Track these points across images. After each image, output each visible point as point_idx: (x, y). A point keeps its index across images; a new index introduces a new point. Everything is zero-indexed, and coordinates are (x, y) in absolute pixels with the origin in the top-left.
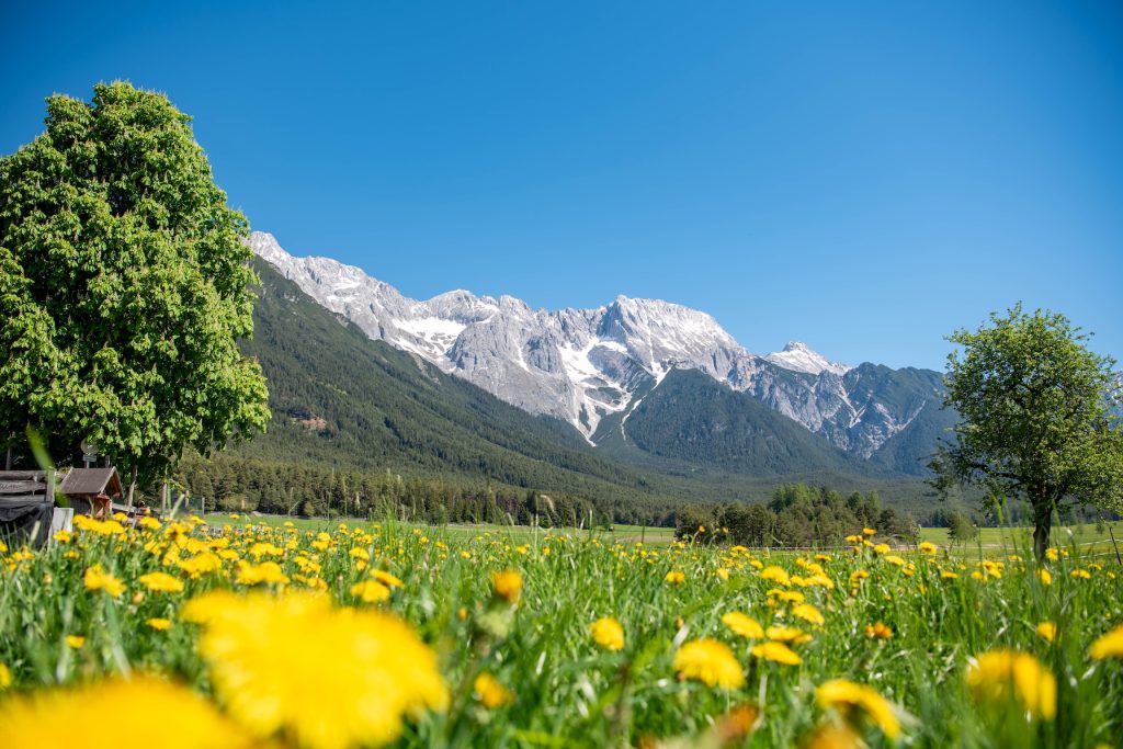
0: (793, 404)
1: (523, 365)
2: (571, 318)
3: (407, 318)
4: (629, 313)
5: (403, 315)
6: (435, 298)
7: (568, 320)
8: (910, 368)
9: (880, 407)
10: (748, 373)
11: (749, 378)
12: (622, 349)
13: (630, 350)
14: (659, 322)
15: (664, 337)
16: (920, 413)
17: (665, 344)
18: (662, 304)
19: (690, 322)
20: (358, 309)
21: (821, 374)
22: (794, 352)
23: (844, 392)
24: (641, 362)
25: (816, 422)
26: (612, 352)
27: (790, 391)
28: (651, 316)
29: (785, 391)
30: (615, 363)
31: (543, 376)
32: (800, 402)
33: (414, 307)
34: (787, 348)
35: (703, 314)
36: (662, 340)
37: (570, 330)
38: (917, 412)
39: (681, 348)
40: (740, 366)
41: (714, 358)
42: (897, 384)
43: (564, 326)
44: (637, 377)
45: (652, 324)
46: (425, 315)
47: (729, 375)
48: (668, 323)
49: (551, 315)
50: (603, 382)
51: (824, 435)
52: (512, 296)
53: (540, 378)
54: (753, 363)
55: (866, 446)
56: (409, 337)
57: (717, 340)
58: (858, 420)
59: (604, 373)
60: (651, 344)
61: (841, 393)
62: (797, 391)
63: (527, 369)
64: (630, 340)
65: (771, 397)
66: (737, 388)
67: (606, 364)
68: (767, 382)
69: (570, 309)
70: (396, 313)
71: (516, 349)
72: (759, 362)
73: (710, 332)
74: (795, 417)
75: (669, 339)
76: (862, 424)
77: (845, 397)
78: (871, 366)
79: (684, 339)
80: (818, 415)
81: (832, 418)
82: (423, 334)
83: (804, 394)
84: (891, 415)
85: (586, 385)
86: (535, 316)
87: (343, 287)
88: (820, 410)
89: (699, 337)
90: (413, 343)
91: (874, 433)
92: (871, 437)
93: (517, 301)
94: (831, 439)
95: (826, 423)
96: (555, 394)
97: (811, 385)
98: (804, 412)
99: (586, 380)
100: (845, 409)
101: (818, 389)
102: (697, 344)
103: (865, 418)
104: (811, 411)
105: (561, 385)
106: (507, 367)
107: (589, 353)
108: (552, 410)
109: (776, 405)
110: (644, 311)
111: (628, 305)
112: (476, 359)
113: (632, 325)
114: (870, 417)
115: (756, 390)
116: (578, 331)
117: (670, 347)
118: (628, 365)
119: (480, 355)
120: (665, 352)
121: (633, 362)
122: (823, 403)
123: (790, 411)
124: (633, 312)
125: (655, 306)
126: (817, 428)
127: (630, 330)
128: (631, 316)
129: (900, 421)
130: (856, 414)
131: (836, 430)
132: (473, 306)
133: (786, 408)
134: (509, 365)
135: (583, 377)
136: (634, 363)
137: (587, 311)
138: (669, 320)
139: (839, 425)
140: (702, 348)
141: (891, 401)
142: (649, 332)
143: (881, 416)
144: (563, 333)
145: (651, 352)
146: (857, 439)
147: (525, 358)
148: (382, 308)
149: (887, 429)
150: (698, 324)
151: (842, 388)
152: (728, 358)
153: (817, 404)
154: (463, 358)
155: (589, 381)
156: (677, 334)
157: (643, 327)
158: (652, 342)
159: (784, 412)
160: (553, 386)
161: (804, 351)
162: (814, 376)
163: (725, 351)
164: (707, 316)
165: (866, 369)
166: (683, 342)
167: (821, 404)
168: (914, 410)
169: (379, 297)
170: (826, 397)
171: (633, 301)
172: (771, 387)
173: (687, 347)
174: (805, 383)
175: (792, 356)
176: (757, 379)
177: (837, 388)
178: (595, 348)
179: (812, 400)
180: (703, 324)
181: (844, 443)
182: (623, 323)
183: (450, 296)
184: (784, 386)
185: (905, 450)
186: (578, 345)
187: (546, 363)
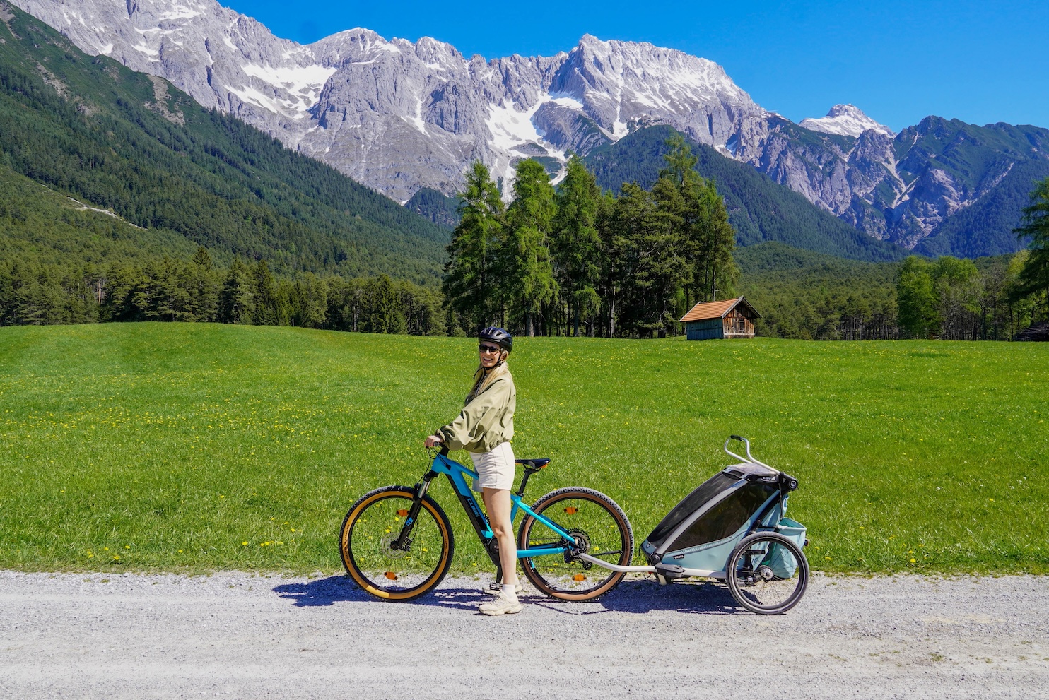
0: (810, 176)
1: (419, 124)
2: (516, 68)
3: (275, 64)
4: (595, 58)
5: (264, 59)
6: (324, 40)
7: (512, 71)
8: (1001, 125)
9: (940, 175)
10: (757, 138)
11: (757, 144)
12: (576, 105)
13: (587, 106)
14: (639, 72)
15: (642, 90)
16: (1003, 179)
17: (641, 99)
18: (648, 46)
19: (686, 71)
20: (180, 43)
21: (862, 136)
22: (841, 119)
23: (892, 160)
24: (599, 122)
25: (842, 202)
26: (561, 110)
27: (810, 158)
28: (630, 65)
29: (802, 158)
30: (562, 123)
31: (443, 139)
32: (820, 174)
33: (289, 50)
34: (832, 114)
35: (706, 60)
36: (638, 94)
37: (514, 85)
38: (999, 179)
39: (664, 104)
40: (746, 127)
41: (710, 118)
42: (973, 141)
43: (507, 80)
44: (589, 142)
45: (627, 72)
46: (304, 62)
47: (729, 142)
48: (652, 72)
49: (490, 64)
50: (541, 149)
51: (850, 220)
52: (437, 39)
53: (439, 141)
54: (766, 124)
55: (912, 233)
56: (265, 88)
57: (720, 94)
58: (907, 198)
59: (545, 138)
60: (619, 99)
61: (887, 161)
62: (819, 159)
63: (422, 129)
64: (590, 93)
65: (778, 166)
66: (739, 158)
67: (550, 126)
68: (778, 145)
69: (517, 56)
70: (255, 55)
71: (414, 102)
72: (773, 121)
73: (713, 85)
74: (812, 197)
75: (650, 93)
76: (911, 201)
77: (892, 167)
78: (939, 121)
79: (671, 93)
80: (847, 192)
81: (867, 196)
82: (289, 85)
83: (830, 163)
84: (956, 186)
85: (516, 153)
86: (467, 65)
87: (173, 16)
88: (852, 184)
89: (694, 91)
90: (269, 95)
91: (926, 214)
92: (920, 220)
93: (442, 45)
94: (859, 224)
95: (856, 203)
96: (455, 162)
97: (845, 151)
98: (828, 187)
99: (519, 148)
100: (890, 182)
101: (853, 156)
102: (688, 100)
103: (917, 193)
104: (837, 185)
105: (466, 151)
106: (388, 124)
107: (535, 114)
108: (442, 184)
109: (784, 179)
110: (620, 57)
111: (595, 47)
112: (345, 114)
113: (596, 73)
114: (925, 191)
115: (761, 159)
116: (524, 86)
117: (647, 103)
118: (579, 125)
119: (352, 108)
120: (637, 108)
121: (585, 121)
122: (858, 174)
123: (805, 186)
124: (601, 57)
125: (637, 50)
126: (842, 209)
127: (592, 81)
128: (598, 64)
129: (970, 194)
130: (904, 190)
131: (869, 211)
132: (368, 48)
133: (799, 182)
134: (392, 122)
135: (516, 143)
136: (589, 122)
137: (542, 59)
138: (653, 69)
139: (877, 205)
140: (694, 105)
141: (959, 165)
142: (621, 83)
143: (941, 188)
144: (504, 88)
145: (618, 109)
146: (899, 223)
147: (423, 114)
148: (234, 48)
149: (947, 207)
150: (697, 75)
151: (889, 154)
152: (732, 118)
153: (849, 176)
154: (328, 112)
155: (521, 148)
156: (661, 85)
157: (615, 77)
158: (622, 96)
159: (796, 188)
160: (455, 152)
161: (855, 117)
162: (851, 138)
163: (729, 110)
164: (712, 64)
165: (931, 126)
166: (668, 97)
167: (855, 174)
168: (994, 177)
169: (233, 34)
170: (863, 165)
171: (606, 44)
172: (784, 153)
173: (672, 104)
174: (837, 149)
175: (836, 124)
176: (766, 146)
177: (883, 154)
178: (543, 106)
179: (840, 171)
180: (705, 75)
181: (879, 230)
182: (584, 71)
183: (342, 37)
184: (800, 151)
185: (969, 233)
186: (521, 105)
187: (452, 120)
